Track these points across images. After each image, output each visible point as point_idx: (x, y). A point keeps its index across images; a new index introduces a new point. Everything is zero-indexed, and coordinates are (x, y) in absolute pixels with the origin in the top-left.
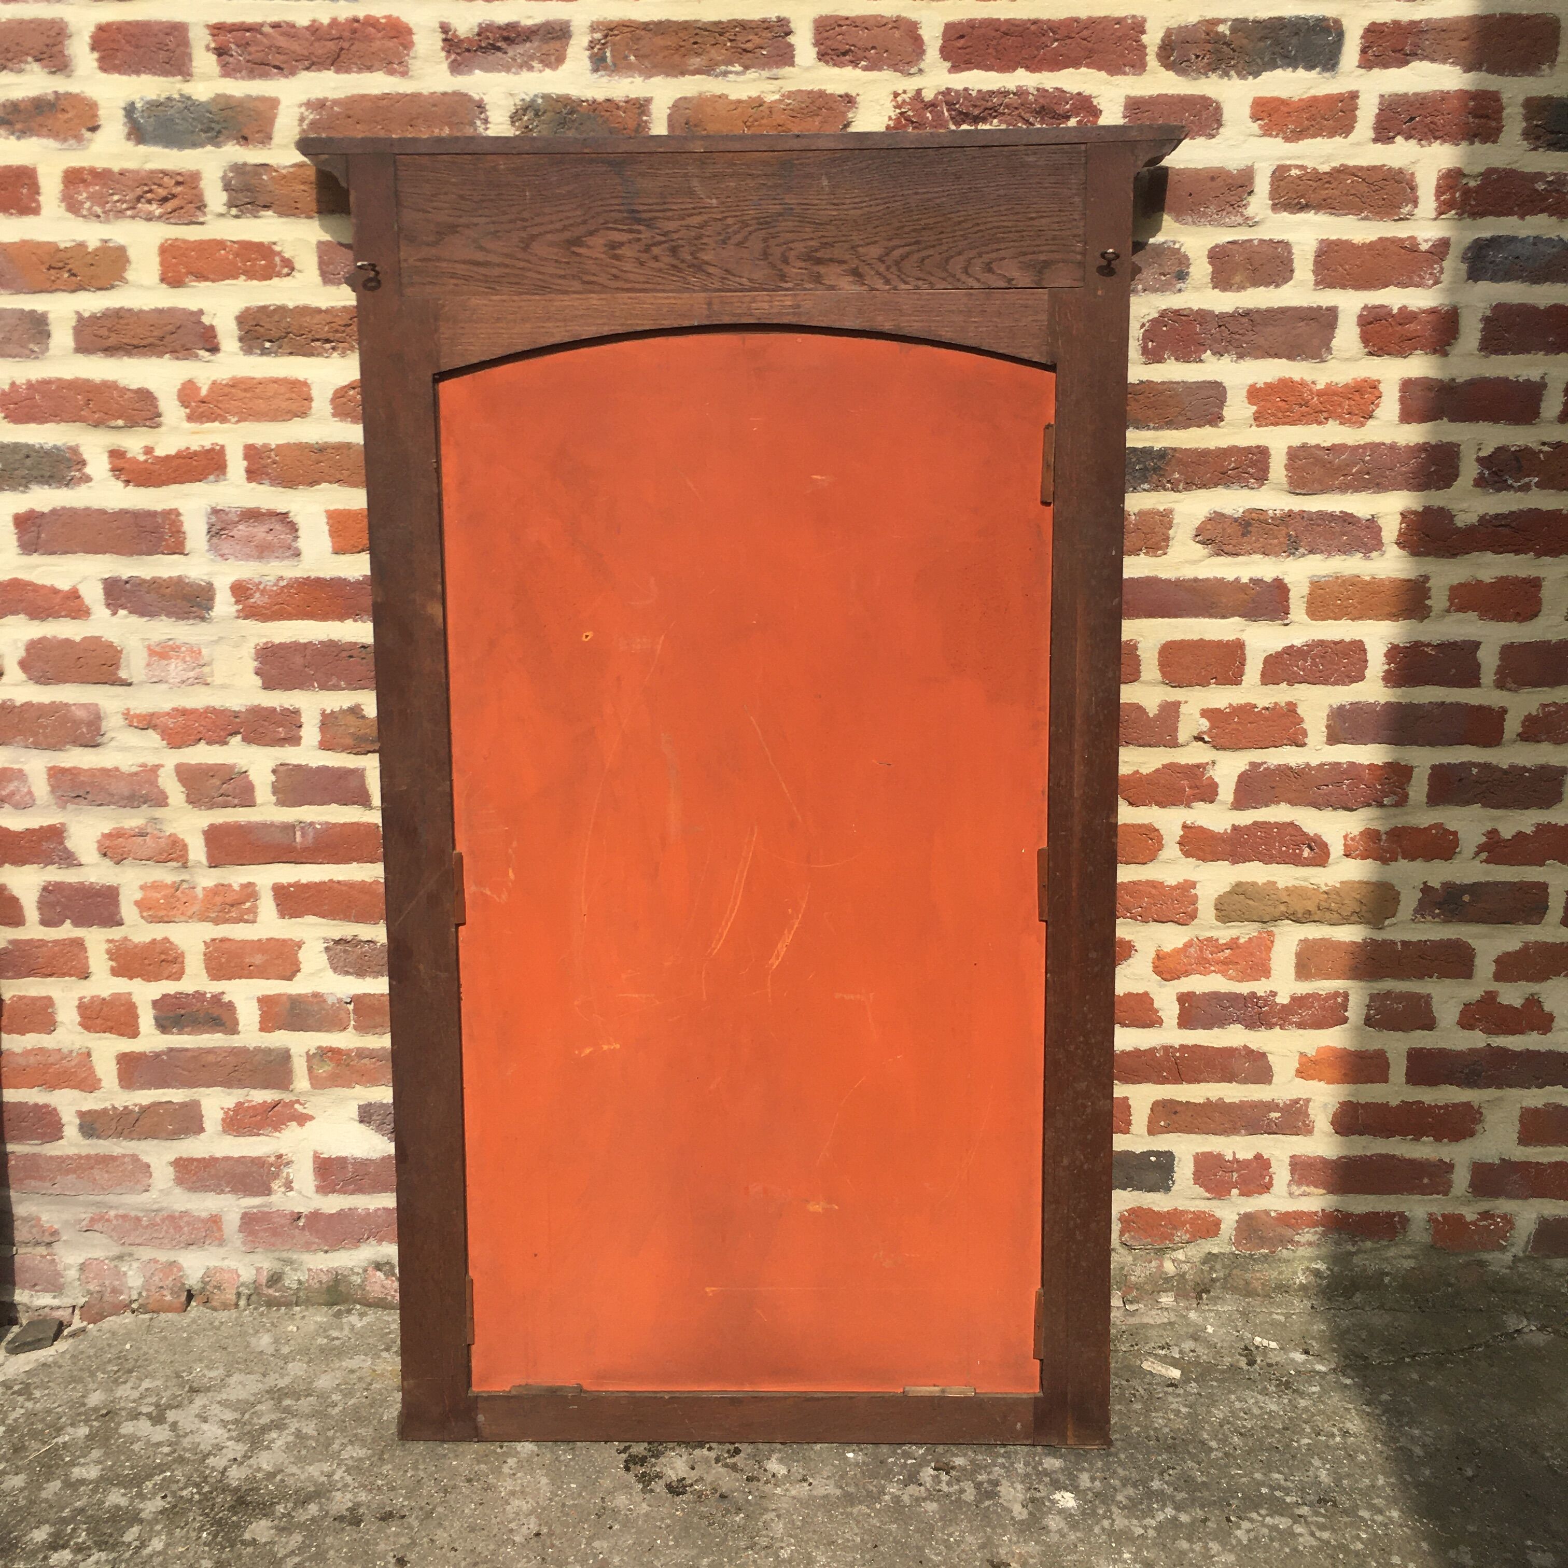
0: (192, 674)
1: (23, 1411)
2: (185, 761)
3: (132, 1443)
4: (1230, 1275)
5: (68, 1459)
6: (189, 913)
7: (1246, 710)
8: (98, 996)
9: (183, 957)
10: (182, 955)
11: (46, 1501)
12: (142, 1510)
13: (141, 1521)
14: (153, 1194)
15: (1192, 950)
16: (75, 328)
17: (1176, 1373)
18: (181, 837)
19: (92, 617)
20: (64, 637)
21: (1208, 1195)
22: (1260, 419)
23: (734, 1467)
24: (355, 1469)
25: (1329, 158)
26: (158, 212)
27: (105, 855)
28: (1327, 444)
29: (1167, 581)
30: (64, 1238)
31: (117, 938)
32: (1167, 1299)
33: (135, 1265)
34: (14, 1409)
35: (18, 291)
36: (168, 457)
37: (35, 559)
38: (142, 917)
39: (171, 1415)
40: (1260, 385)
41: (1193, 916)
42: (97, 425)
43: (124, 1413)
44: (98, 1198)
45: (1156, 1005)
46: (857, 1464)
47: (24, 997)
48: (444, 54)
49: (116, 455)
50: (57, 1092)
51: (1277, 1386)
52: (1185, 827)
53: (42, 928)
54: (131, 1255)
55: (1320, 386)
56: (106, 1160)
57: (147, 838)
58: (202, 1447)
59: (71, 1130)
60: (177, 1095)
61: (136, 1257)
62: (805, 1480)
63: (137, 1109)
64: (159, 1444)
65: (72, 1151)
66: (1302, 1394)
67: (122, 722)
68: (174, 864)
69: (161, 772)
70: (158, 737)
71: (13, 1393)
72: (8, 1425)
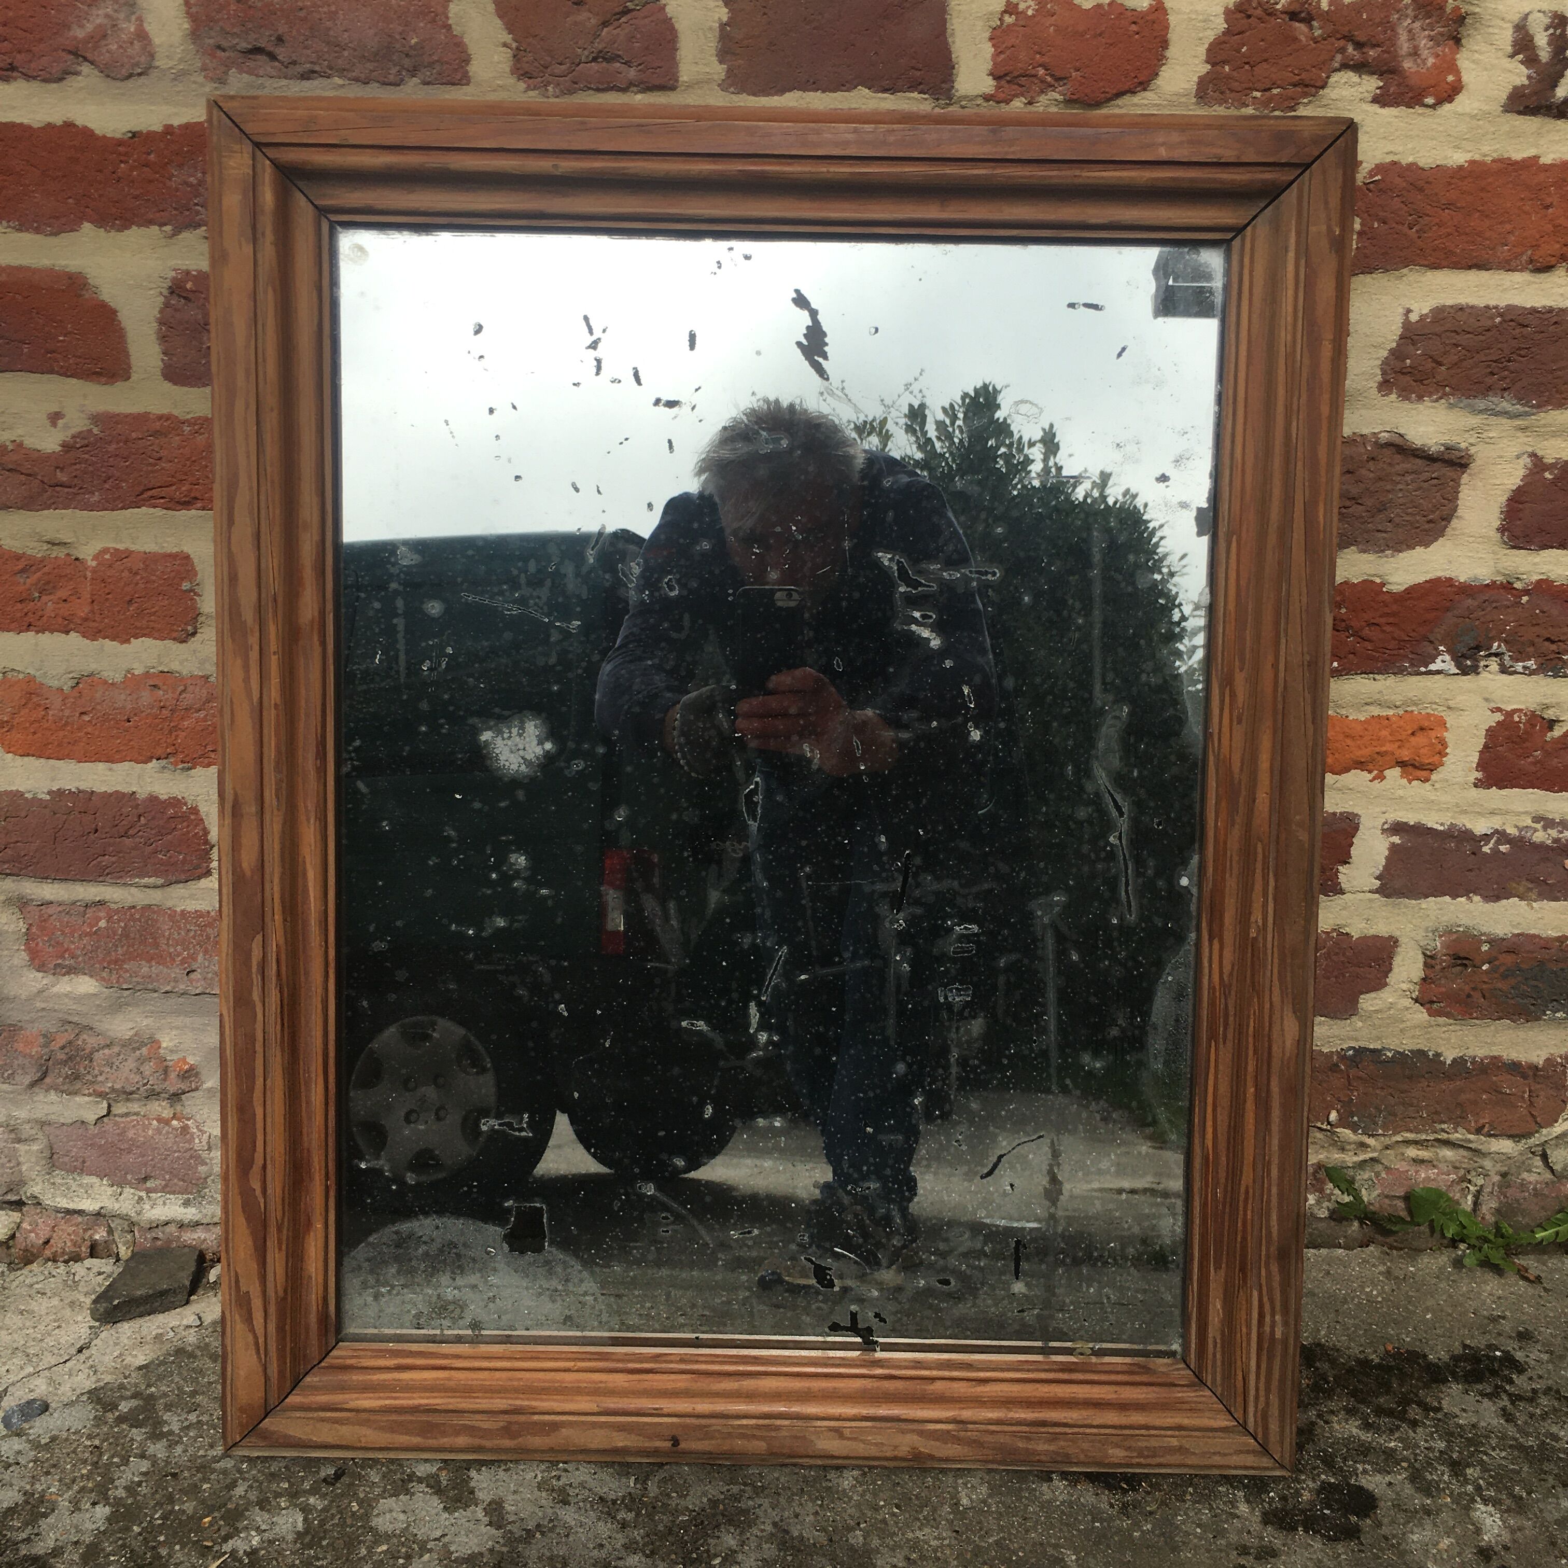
1: (145, 1466)
3: (408, 1558)
30: (208, 1083)
34: (125, 1461)
43: (373, 1476)
50: (198, 770)
71: (120, 1420)
72: (118, 1502)
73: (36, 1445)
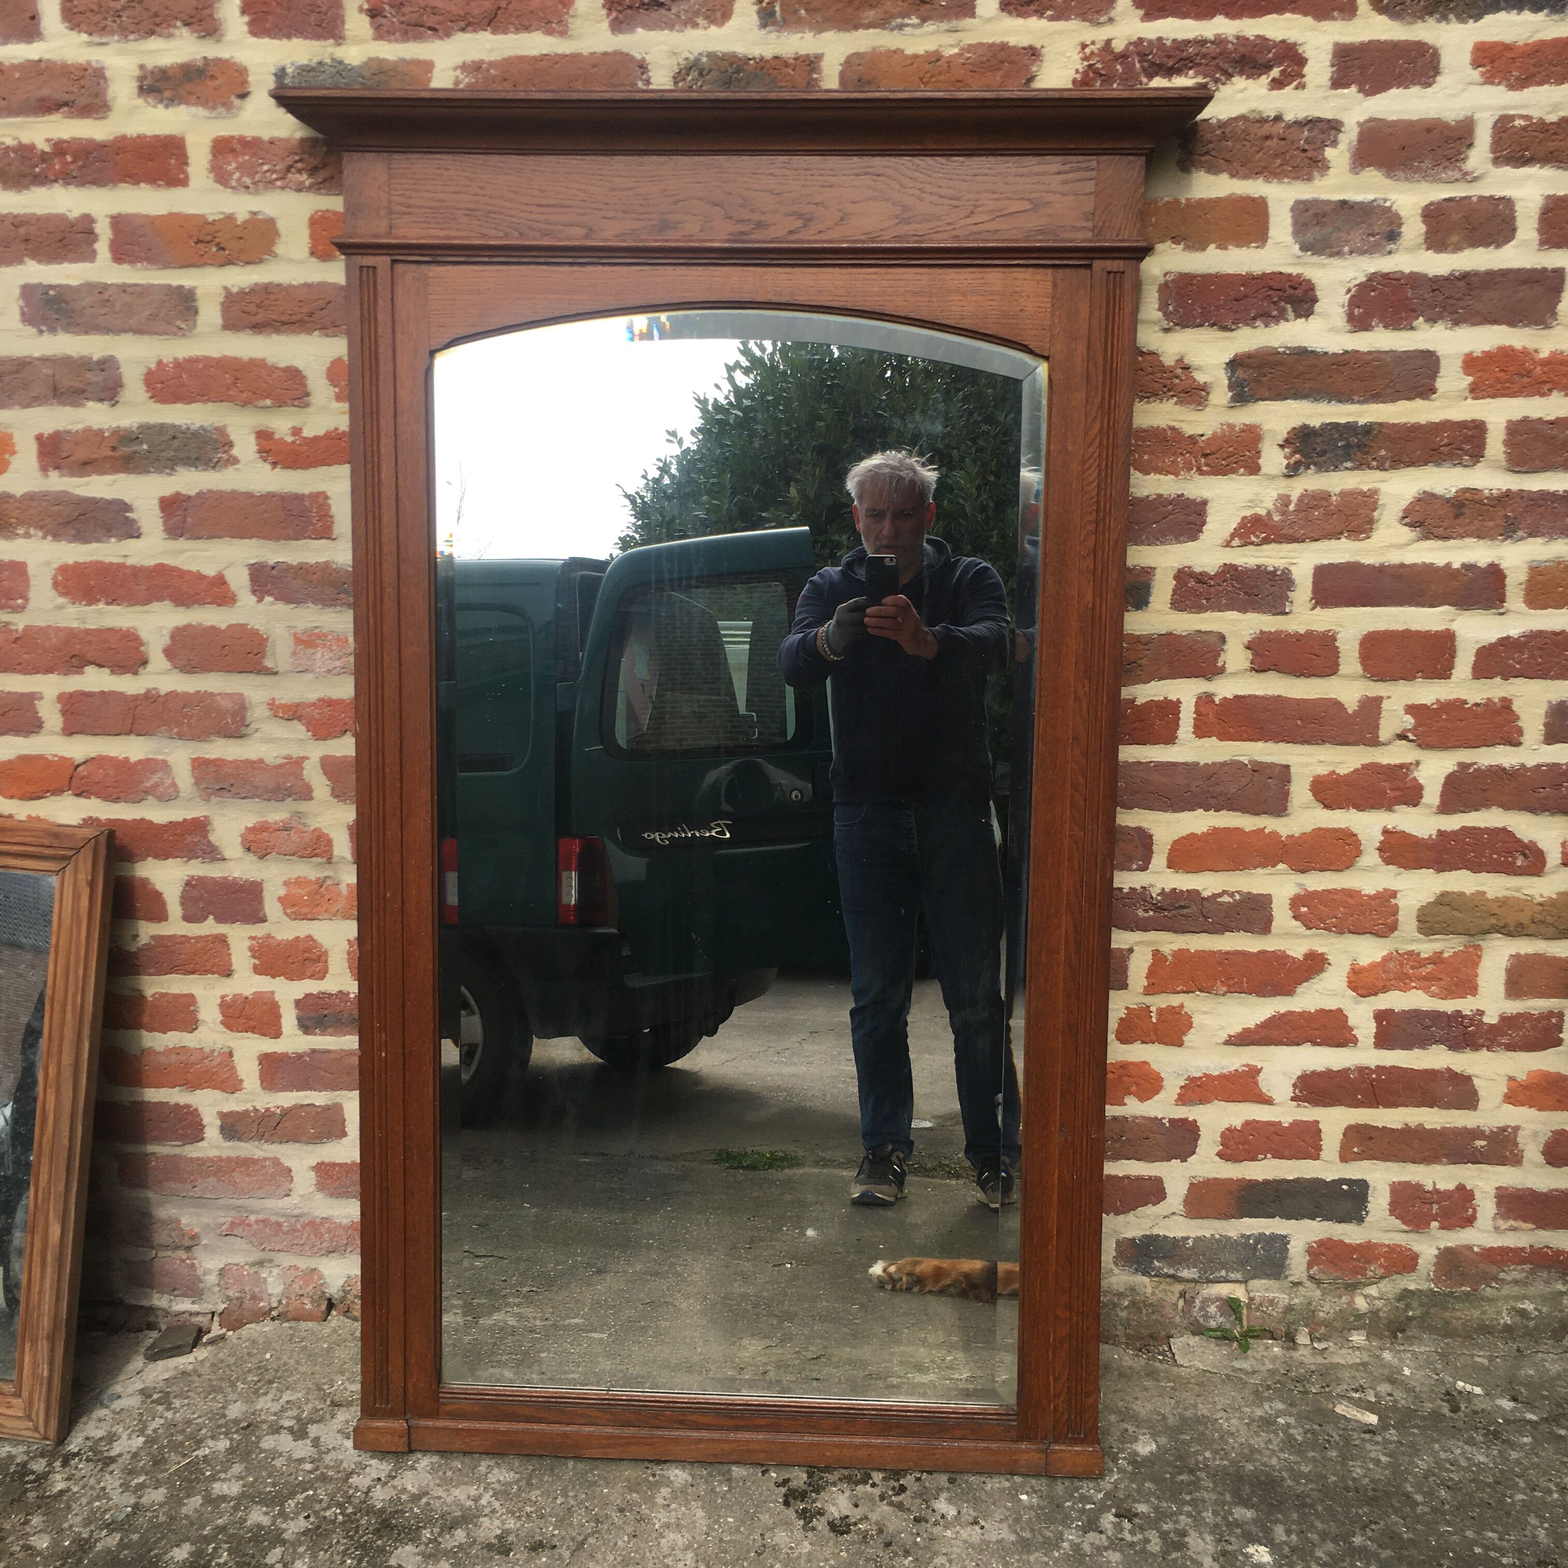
0: (338, 663)
1: (162, 1421)
2: (330, 753)
3: (273, 1459)
4: (1427, 1313)
5: (208, 1473)
6: (335, 909)
7: (1455, 707)
8: (240, 995)
9: (327, 955)
10: (326, 953)
11: (187, 1517)
12: (285, 1530)
13: (283, 1542)
14: (293, 1200)
15: (1391, 965)
16: (223, 304)
17: (1373, 1419)
18: (325, 831)
19: (238, 604)
20: (209, 624)
21: (1405, 1227)
22: (1476, 391)
23: (900, 1506)
24: (502, 1494)
25: (1555, 108)
26: (307, 183)
27: (249, 849)
28: (1551, 417)
29: (1371, 567)
30: (204, 1242)
31: (259, 935)
32: (1358, 1338)
33: (276, 1271)
34: (153, 1419)
35: (166, 265)
36: (316, 438)
37: (182, 543)
38: (286, 914)
39: (313, 1430)
40: (1479, 353)
41: (1393, 927)
42: (245, 404)
43: (265, 1427)
44: (240, 1202)
45: (1351, 1023)
46: (1031, 1507)
47: (166, 994)
48: (604, 12)
49: (263, 436)
50: (198, 1091)
51: (1485, 1435)
52: (1385, 832)
53: (185, 923)
54: (271, 1261)
55: (1544, 354)
56: (247, 1163)
57: (292, 833)
58: (345, 1465)
59: (212, 1132)
60: (319, 1098)
61: (276, 1263)
62: (976, 1522)
63: (278, 1111)
64: (301, 1461)
65: (213, 1153)
66: (1512, 1445)
67: (267, 713)
68: (319, 860)
69: (306, 764)
70: (303, 728)
71: (152, 1402)
72: (148, 1436)
73: (114, 1412)
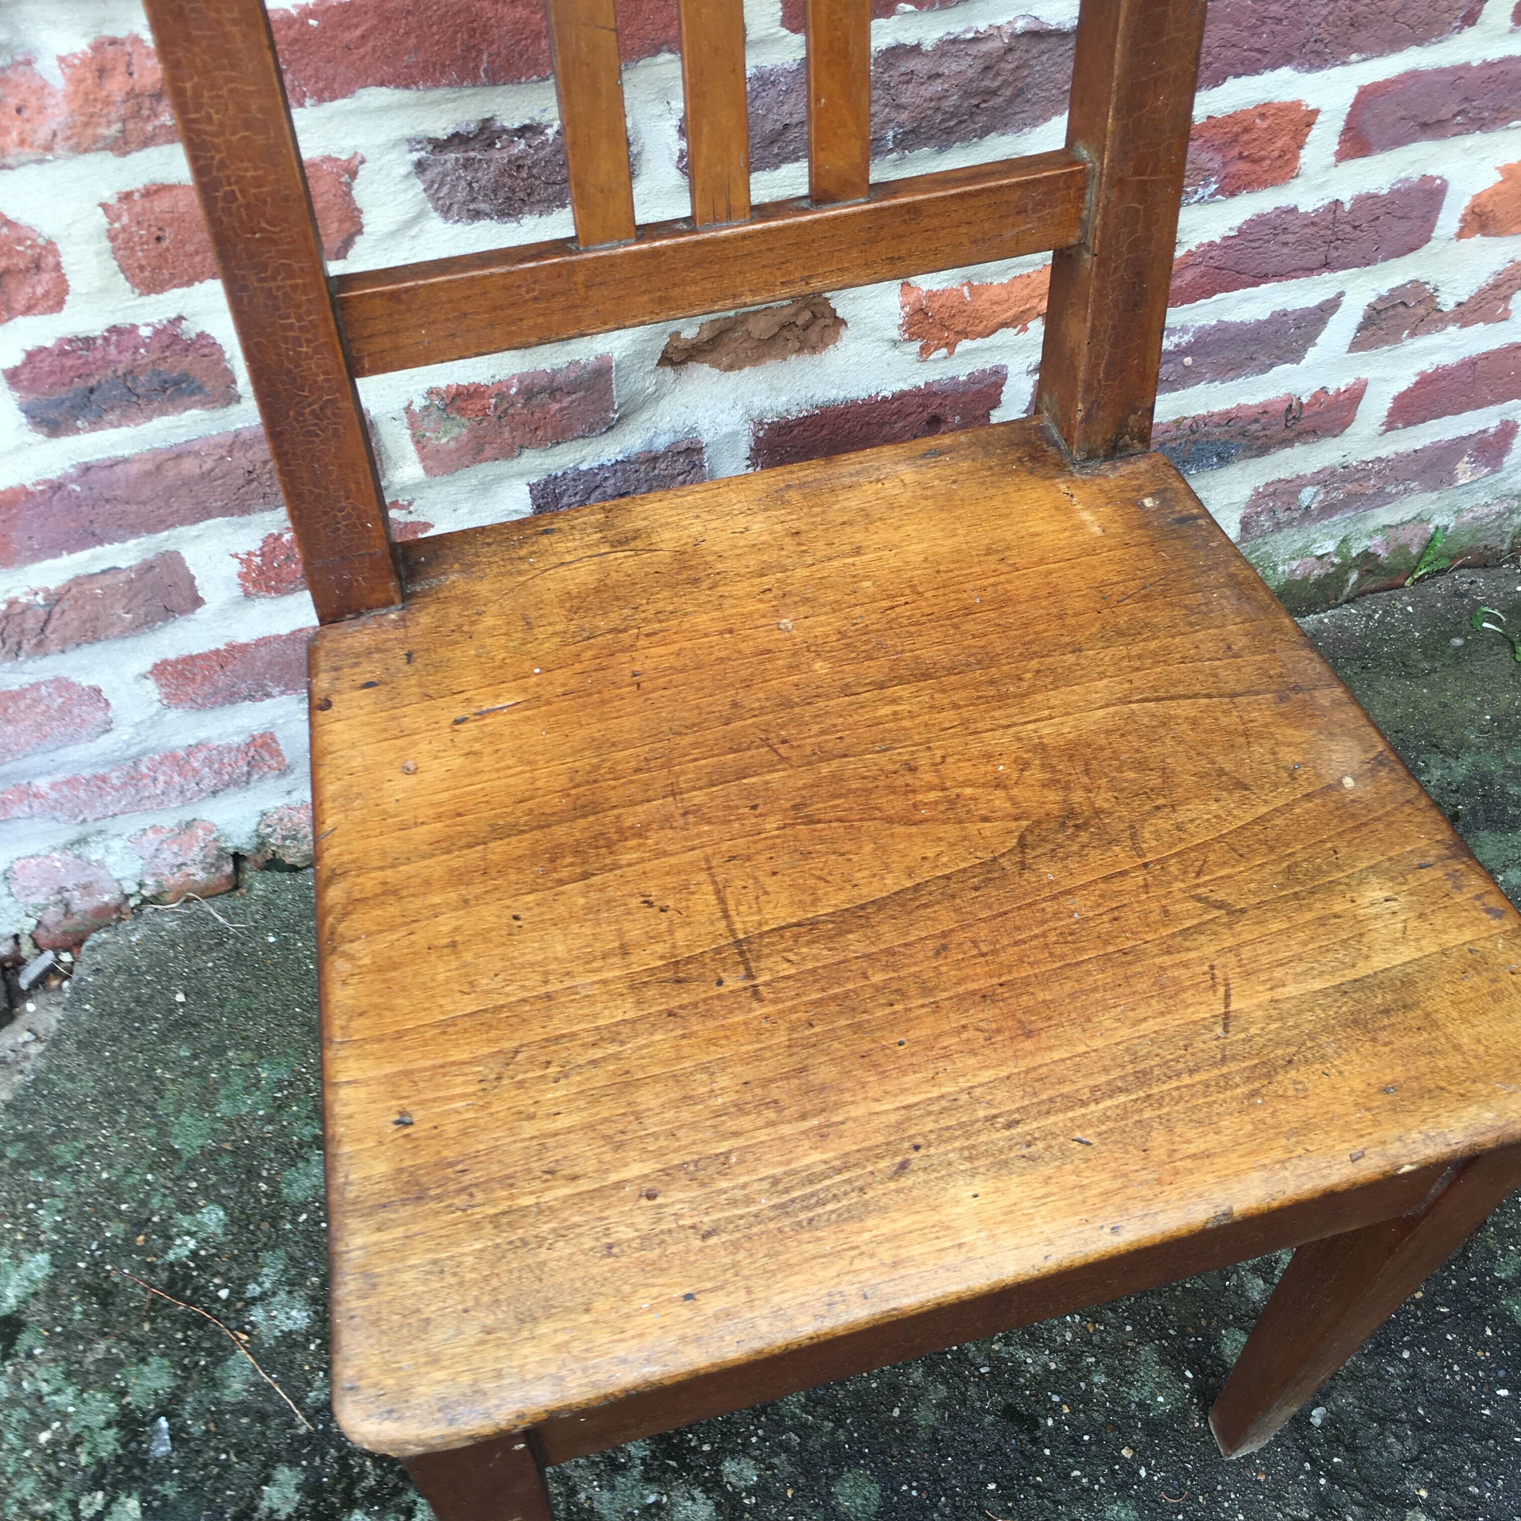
6: (43, 134)
9: (56, 253)
10: (50, 247)
14: (121, 734)
33: (117, 844)
54: (100, 832)
60: (123, 554)
61: (114, 833)
63: (40, 599)
